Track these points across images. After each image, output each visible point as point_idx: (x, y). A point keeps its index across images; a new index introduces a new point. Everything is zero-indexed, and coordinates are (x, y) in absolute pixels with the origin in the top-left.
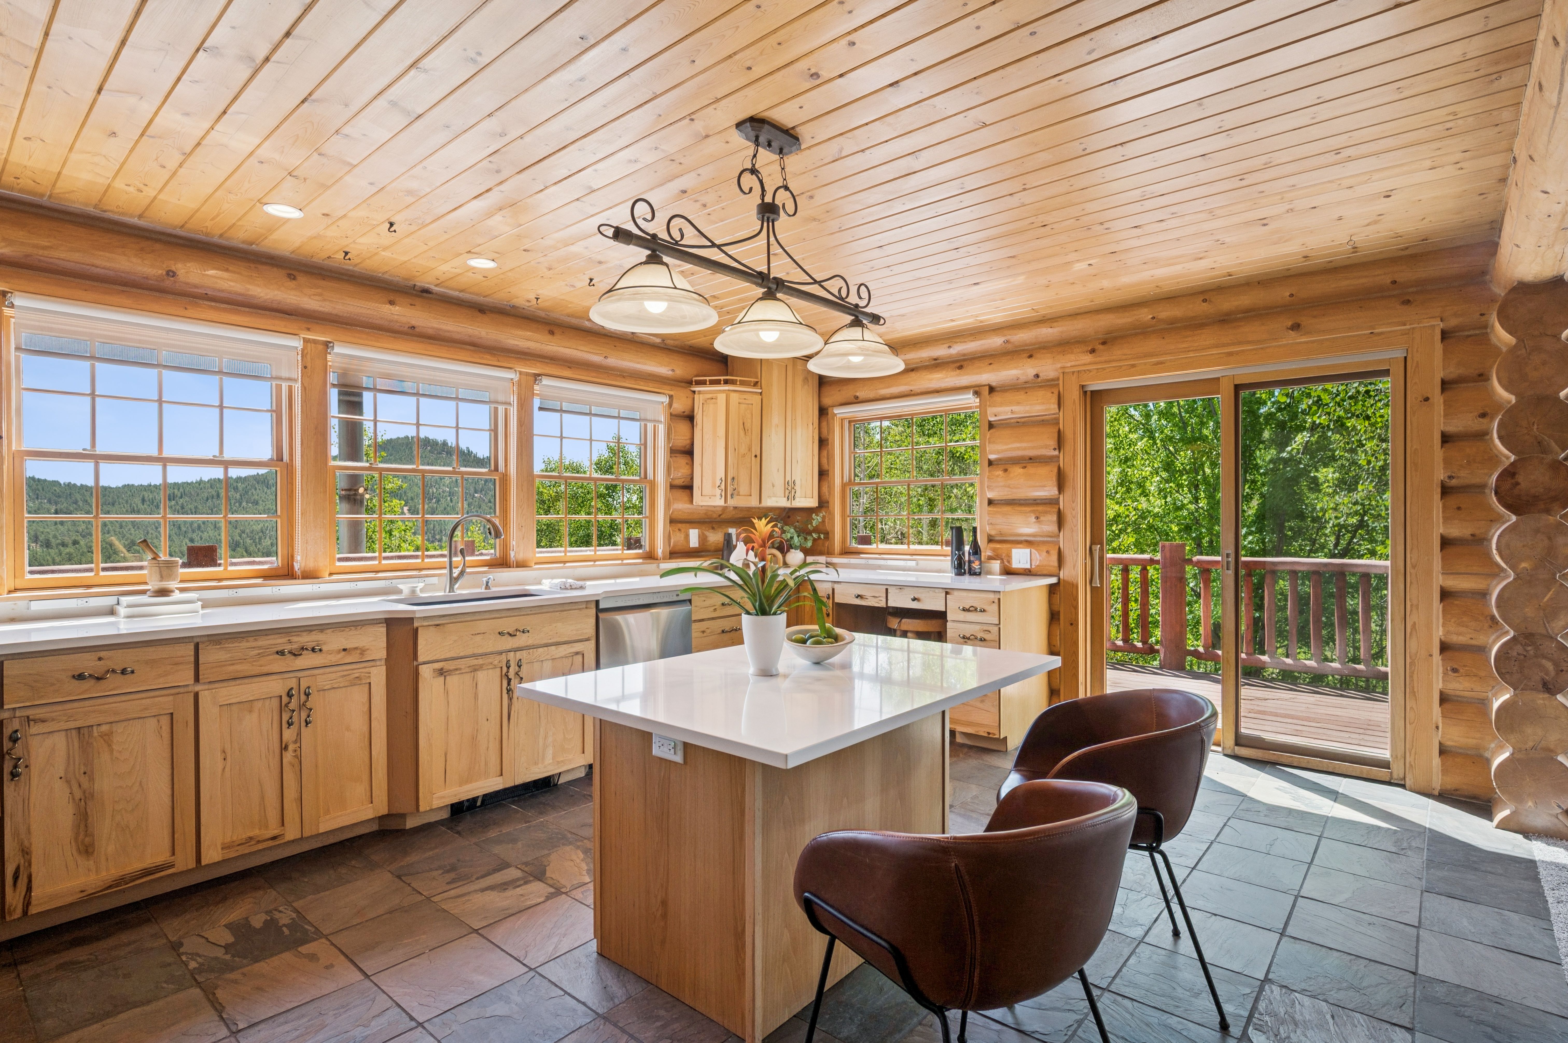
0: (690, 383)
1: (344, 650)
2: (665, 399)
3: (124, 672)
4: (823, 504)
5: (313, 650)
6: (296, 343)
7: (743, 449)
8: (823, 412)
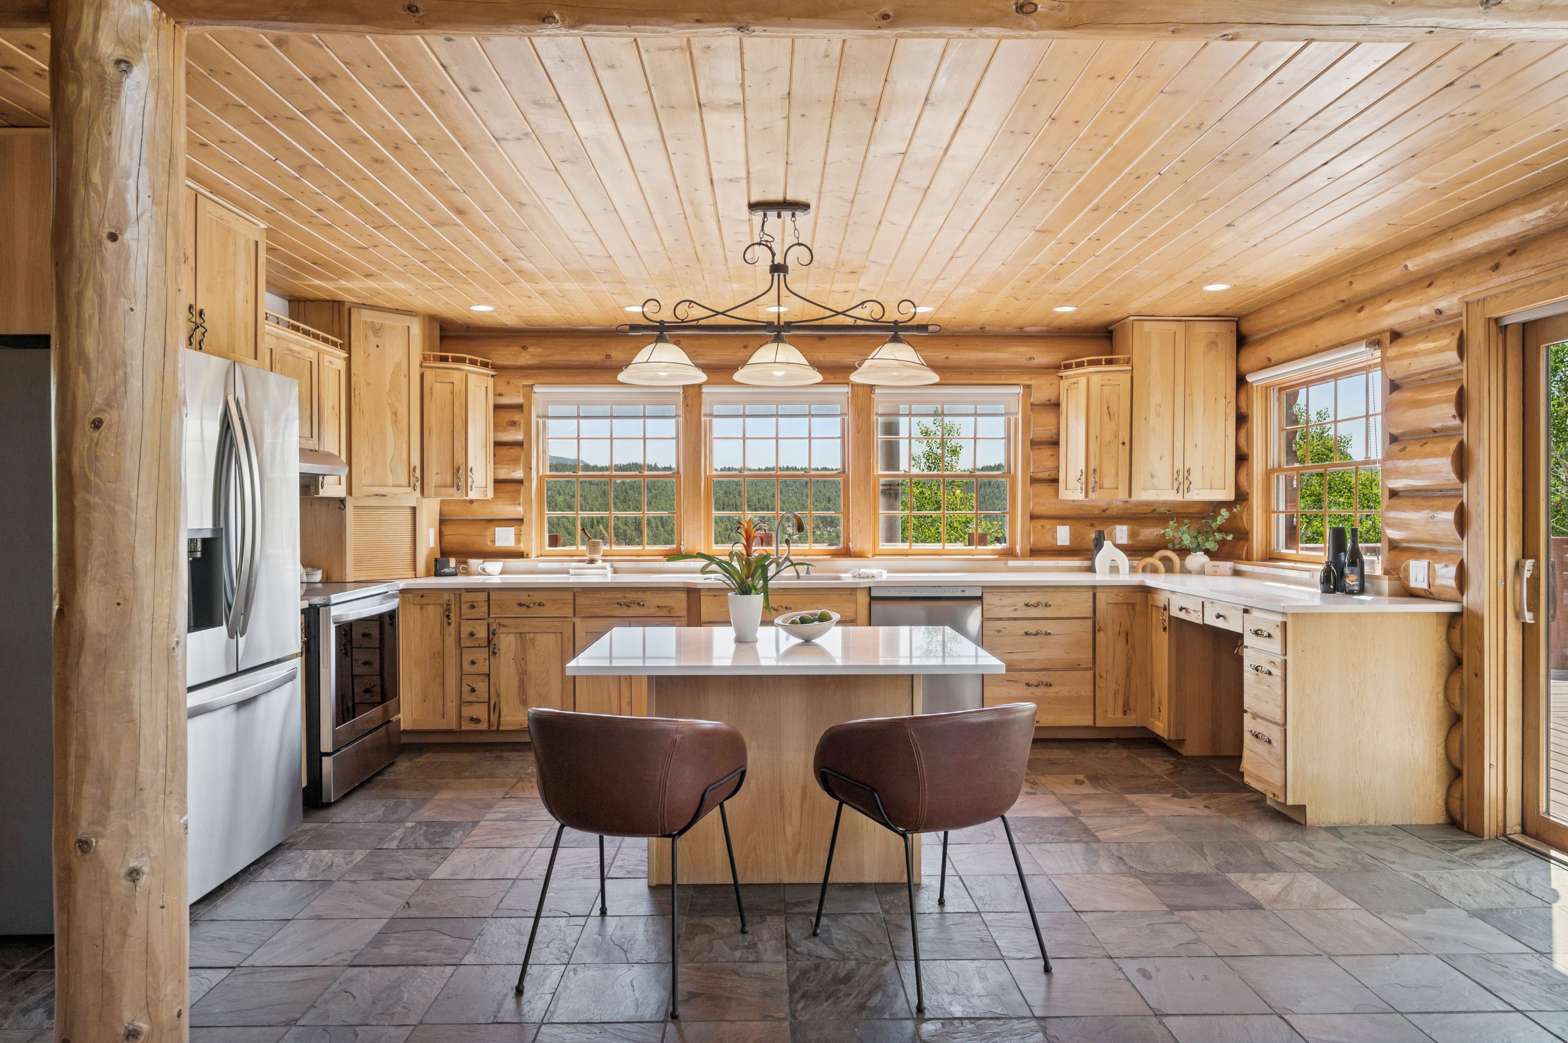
0: (1058, 367)
1: (658, 607)
2: (1019, 390)
4: (1242, 496)
5: (638, 604)
7: (1108, 437)
8: (1241, 381)
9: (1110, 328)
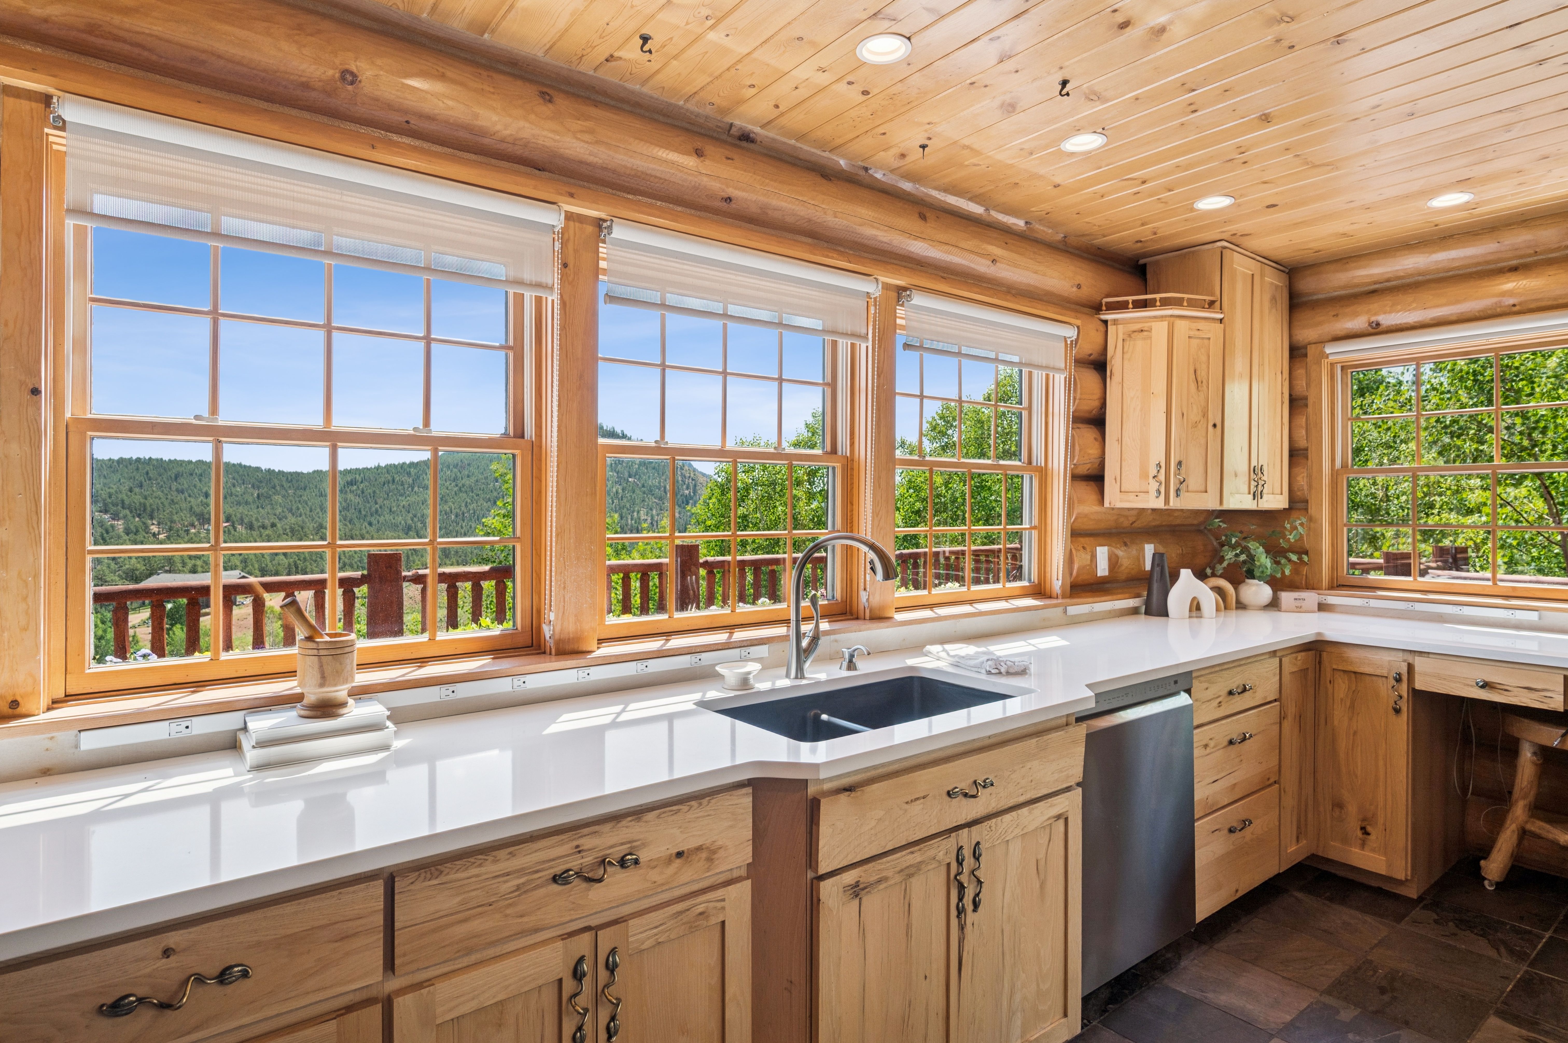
0: (1097, 308)
1: (679, 854)
2: (1072, 333)
3: (223, 977)
4: (1298, 504)
5: (622, 863)
6: (552, 218)
7: (1194, 415)
8: (1297, 353)
9: (1142, 262)
